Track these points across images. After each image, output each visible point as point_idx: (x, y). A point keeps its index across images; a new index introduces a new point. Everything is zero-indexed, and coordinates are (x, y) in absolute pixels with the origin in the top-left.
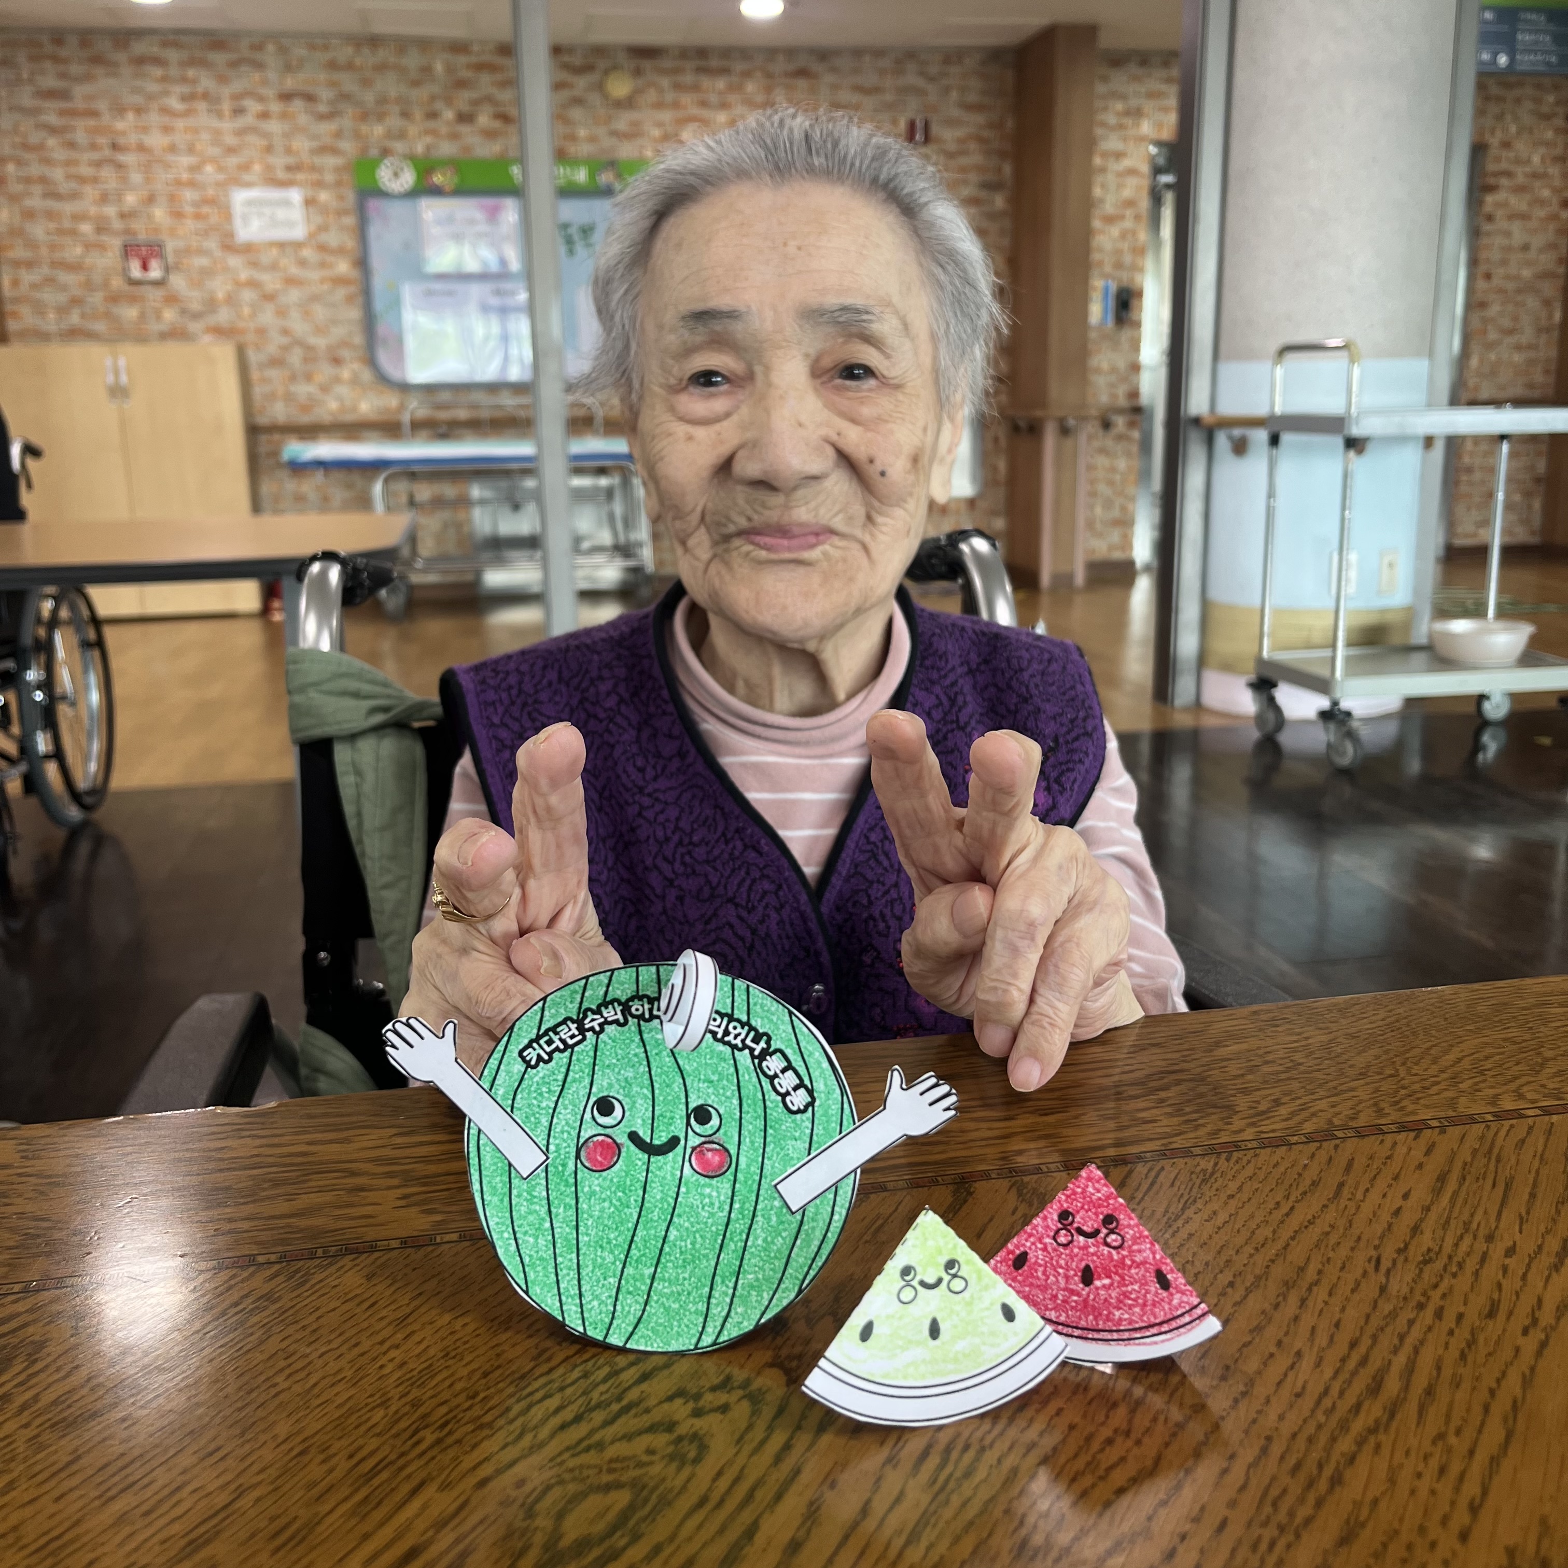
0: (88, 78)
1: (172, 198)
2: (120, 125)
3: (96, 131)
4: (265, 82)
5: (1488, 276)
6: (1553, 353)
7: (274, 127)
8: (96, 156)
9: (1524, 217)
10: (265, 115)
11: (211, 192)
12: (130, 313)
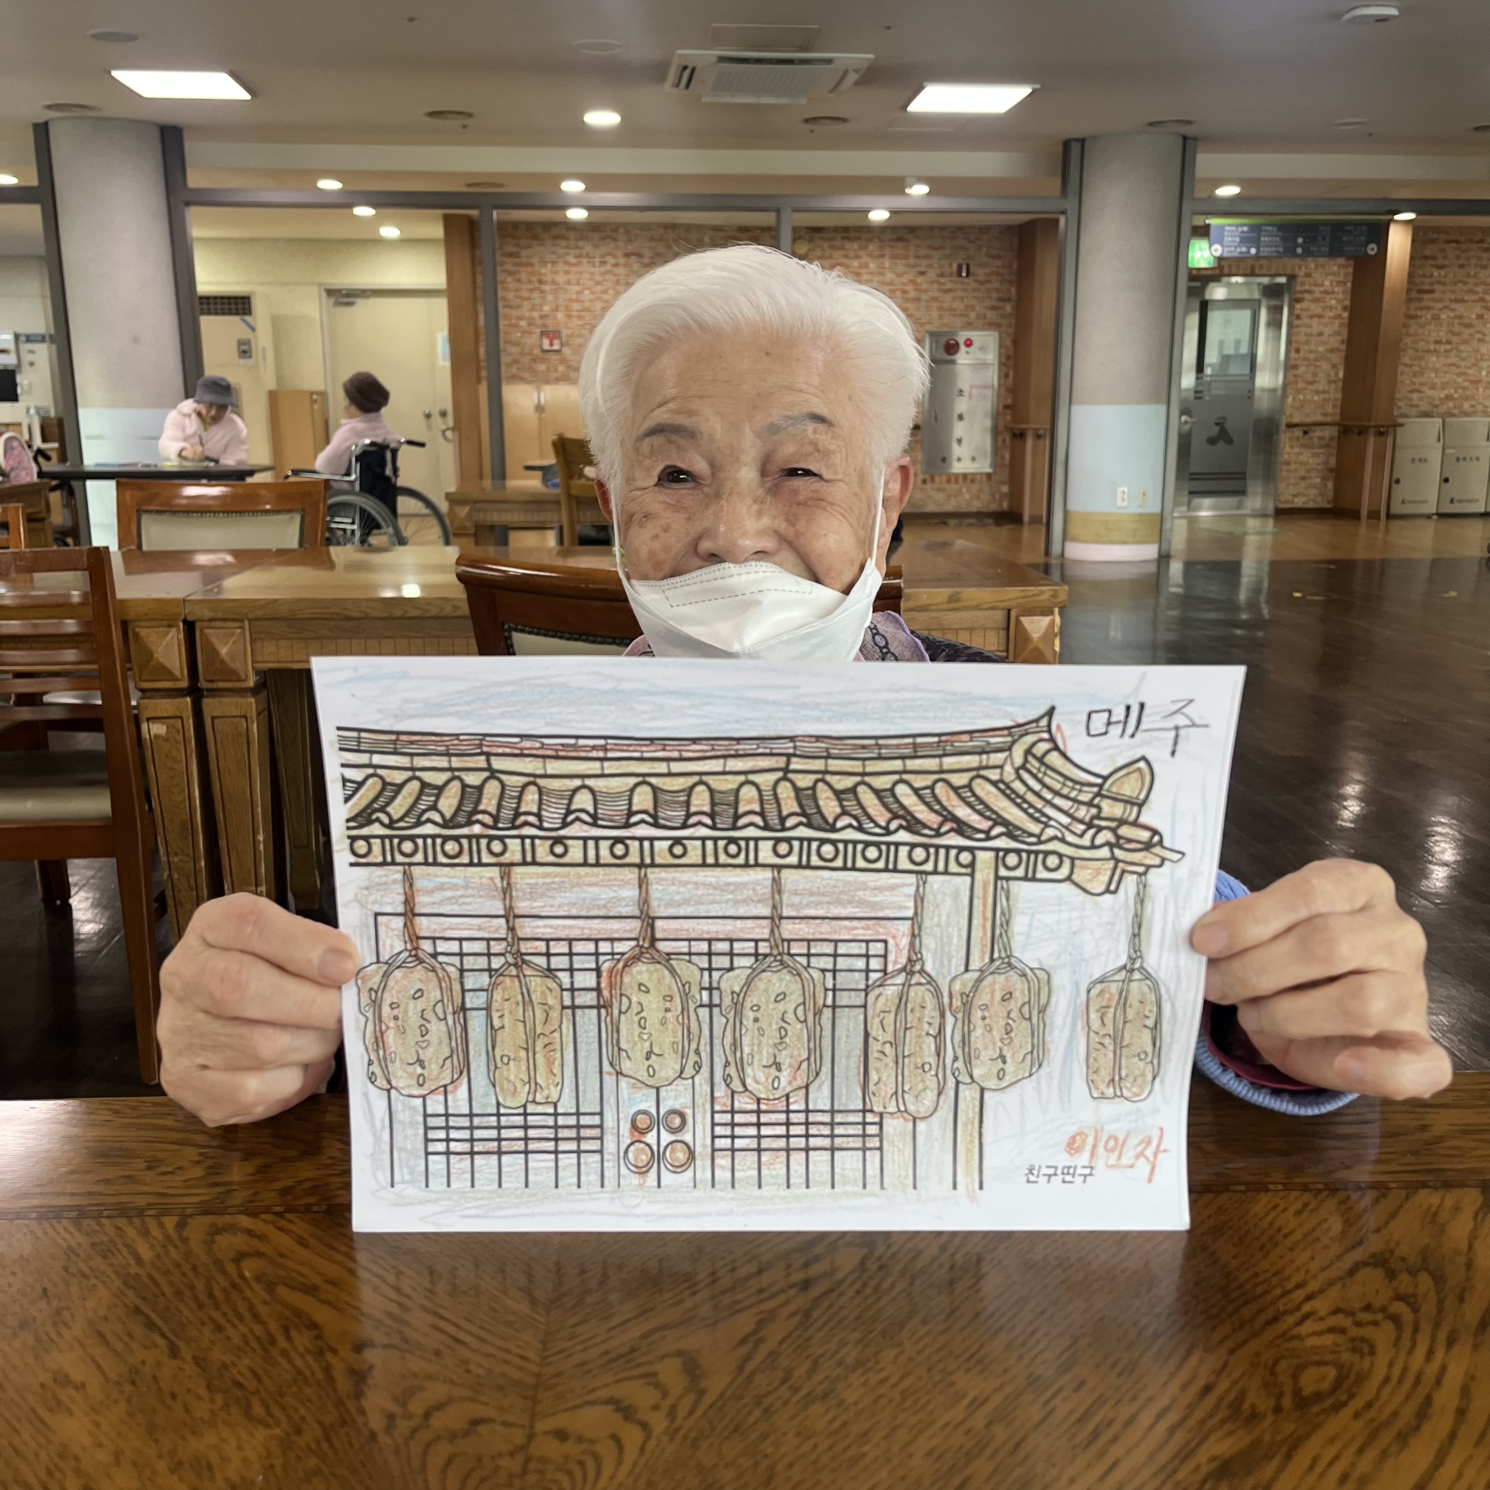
0: (529, 247)
1: (567, 308)
2: (543, 271)
3: (531, 274)
4: (617, 248)
5: (1298, 351)
6: (1339, 396)
7: (621, 270)
8: (531, 286)
9: (1320, 317)
10: (616, 265)
11: (586, 304)
12: (542, 367)
